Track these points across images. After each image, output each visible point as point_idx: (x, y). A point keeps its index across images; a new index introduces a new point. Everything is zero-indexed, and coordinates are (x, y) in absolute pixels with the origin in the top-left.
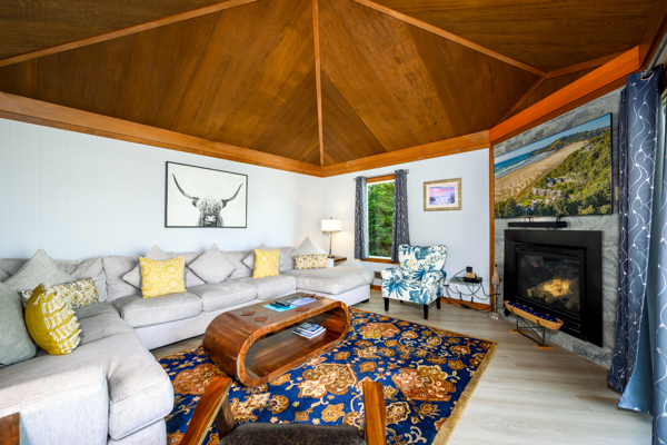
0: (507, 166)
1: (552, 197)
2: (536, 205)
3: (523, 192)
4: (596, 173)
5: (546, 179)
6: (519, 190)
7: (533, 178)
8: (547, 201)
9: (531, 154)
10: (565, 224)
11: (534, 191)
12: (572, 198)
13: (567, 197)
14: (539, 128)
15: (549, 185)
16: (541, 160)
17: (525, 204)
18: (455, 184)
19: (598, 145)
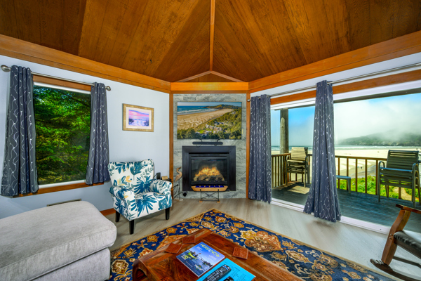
0: (188, 109)
1: (217, 130)
2: (208, 134)
3: (200, 126)
4: (236, 123)
5: (214, 121)
6: (197, 125)
7: (207, 120)
8: (214, 132)
9: (206, 107)
10: (222, 143)
11: (207, 126)
12: (227, 132)
13: (224, 131)
14: (207, 95)
15: (216, 124)
16: (211, 112)
17: (201, 132)
18: (150, 112)
19: (237, 113)
